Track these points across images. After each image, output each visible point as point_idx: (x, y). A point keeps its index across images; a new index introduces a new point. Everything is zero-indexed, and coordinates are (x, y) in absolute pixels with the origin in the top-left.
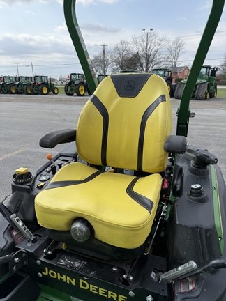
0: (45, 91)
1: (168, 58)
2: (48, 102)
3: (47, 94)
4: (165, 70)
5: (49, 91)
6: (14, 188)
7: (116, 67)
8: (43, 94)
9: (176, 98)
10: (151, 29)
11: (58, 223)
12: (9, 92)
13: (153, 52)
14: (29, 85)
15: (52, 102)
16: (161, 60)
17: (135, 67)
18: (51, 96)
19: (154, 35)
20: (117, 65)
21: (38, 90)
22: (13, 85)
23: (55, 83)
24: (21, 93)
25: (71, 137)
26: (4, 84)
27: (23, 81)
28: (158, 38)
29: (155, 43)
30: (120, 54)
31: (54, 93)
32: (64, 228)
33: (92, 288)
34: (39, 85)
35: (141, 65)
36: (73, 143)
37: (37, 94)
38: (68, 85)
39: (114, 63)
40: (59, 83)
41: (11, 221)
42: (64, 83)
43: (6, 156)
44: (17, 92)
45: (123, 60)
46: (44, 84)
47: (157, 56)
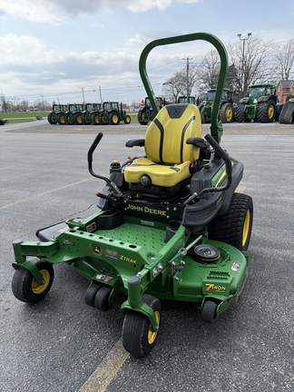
0: (115, 120)
1: (276, 68)
2: (119, 132)
3: (118, 124)
4: (266, 86)
5: (119, 120)
6: (111, 171)
7: (204, 85)
8: (113, 124)
9: (281, 123)
10: (249, 34)
11: (135, 179)
12: (75, 123)
13: (255, 62)
14: (97, 113)
15: (124, 133)
16: (267, 72)
17: (230, 83)
18: (122, 126)
19: (256, 39)
20: (205, 83)
21: (108, 119)
22: (79, 113)
23: (127, 110)
24: (89, 124)
25: (141, 143)
26: (70, 113)
27: (90, 109)
28: (262, 43)
29: (257, 50)
30: (209, 68)
31: (126, 123)
32: (138, 181)
33: (150, 211)
34: (109, 113)
35: (238, 81)
36: (143, 148)
37: (106, 124)
38: (142, 112)
39: (202, 81)
40: (131, 110)
41: (111, 186)
42: (138, 110)
43: (85, 180)
44: (84, 123)
45: (213, 76)
46: (115, 112)
47: (261, 68)
